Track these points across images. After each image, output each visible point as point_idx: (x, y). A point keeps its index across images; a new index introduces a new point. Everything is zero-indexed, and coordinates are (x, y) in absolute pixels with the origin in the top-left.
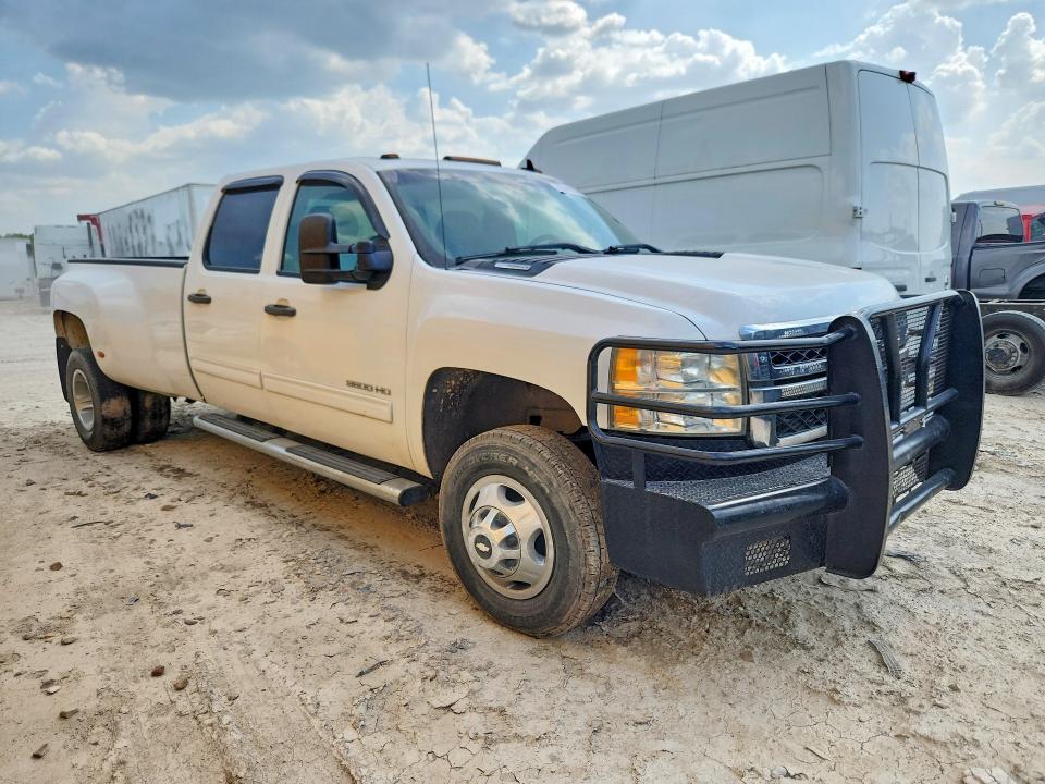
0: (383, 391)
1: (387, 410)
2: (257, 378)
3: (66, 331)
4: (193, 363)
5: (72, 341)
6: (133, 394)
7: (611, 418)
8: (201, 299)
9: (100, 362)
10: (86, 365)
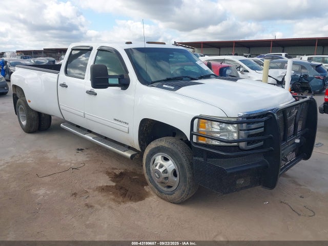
0: (126, 123)
1: (127, 129)
2: (83, 114)
3: (16, 91)
4: (61, 106)
5: (18, 95)
6: (39, 114)
7: (197, 139)
8: (64, 86)
9: (29, 103)
10: (23, 104)
